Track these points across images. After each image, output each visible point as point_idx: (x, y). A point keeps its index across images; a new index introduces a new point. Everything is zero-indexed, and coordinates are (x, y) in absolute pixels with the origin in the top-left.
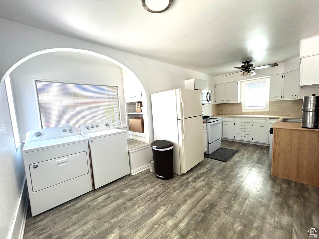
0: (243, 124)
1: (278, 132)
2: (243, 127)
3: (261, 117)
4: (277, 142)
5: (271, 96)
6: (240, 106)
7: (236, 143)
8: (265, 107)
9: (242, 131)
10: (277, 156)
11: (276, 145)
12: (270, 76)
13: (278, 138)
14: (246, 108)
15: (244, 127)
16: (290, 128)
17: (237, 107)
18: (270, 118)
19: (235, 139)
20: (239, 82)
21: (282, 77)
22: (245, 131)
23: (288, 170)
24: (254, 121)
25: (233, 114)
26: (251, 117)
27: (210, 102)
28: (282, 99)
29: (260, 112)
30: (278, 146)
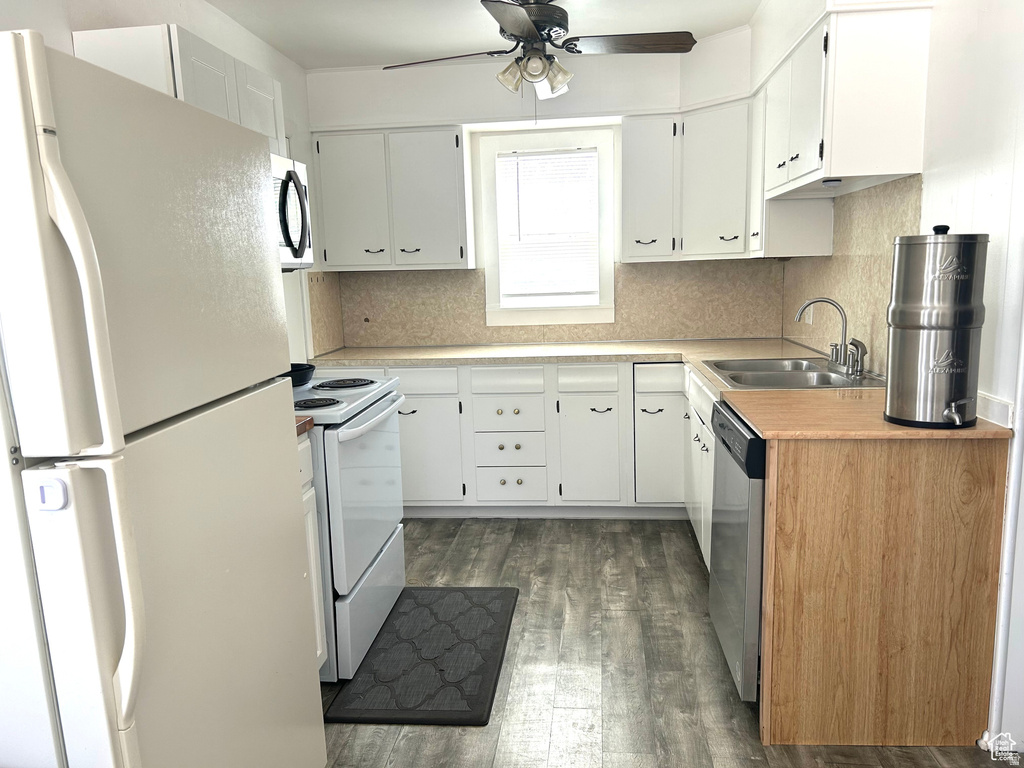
0: (508, 404)
1: (795, 463)
2: (509, 421)
3: (598, 358)
4: (788, 528)
5: (631, 237)
6: (475, 288)
7: (476, 527)
8: (594, 300)
9: (501, 448)
10: (789, 619)
11: (788, 547)
12: (617, 120)
13: (795, 498)
15: (516, 422)
16: (853, 434)
17: (455, 300)
18: (637, 362)
19: (470, 500)
20: (466, 135)
21: (675, 134)
22: (518, 447)
23: (840, 686)
24: (565, 380)
25: (439, 342)
26: (548, 360)
27: (308, 256)
28: (677, 256)
29: (576, 326)
30: (794, 553)
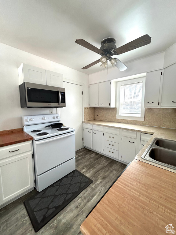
0: (112, 136)
3: (132, 130)
5: (147, 102)
6: (115, 111)
8: (139, 116)
9: (110, 144)
14: (120, 114)
17: (111, 113)
18: (142, 132)
19: (104, 153)
20: (113, 82)
21: (161, 75)
22: (113, 145)
24: (124, 133)
25: (108, 120)
26: (120, 128)
28: (159, 107)
29: (135, 121)
